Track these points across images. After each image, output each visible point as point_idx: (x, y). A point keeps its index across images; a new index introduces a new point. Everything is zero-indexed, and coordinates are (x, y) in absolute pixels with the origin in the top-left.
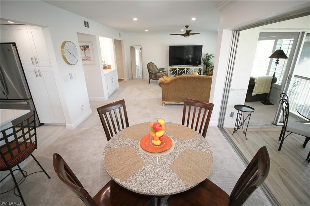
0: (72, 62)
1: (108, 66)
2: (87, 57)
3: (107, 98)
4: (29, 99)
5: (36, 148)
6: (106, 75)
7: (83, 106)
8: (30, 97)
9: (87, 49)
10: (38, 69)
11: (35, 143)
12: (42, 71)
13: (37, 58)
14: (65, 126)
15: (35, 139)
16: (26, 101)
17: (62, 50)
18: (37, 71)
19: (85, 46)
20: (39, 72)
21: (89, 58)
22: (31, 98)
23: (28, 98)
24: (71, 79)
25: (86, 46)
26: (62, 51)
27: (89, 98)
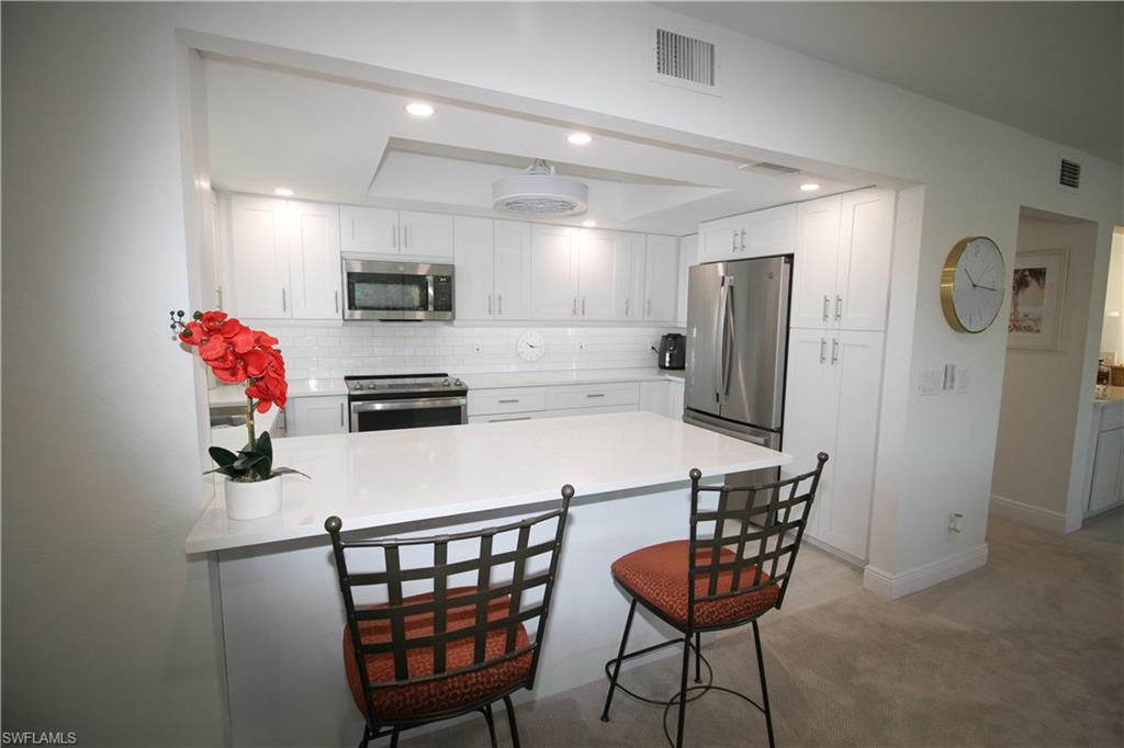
0: (970, 320)
1: (1114, 369)
2: (1021, 316)
3: (1079, 526)
4: (773, 431)
5: (778, 607)
6: (1104, 407)
7: (958, 515)
8: (779, 426)
9: (1033, 284)
10: (836, 337)
11: (780, 583)
12: (844, 345)
13: (844, 302)
14: (861, 571)
15: (785, 568)
16: (763, 435)
17: (945, 274)
18: (830, 343)
19: (1024, 270)
20: (834, 348)
21: (1030, 323)
22: (780, 431)
23: (773, 427)
24: (944, 388)
25: (1030, 270)
26: (946, 277)
27: (991, 498)
